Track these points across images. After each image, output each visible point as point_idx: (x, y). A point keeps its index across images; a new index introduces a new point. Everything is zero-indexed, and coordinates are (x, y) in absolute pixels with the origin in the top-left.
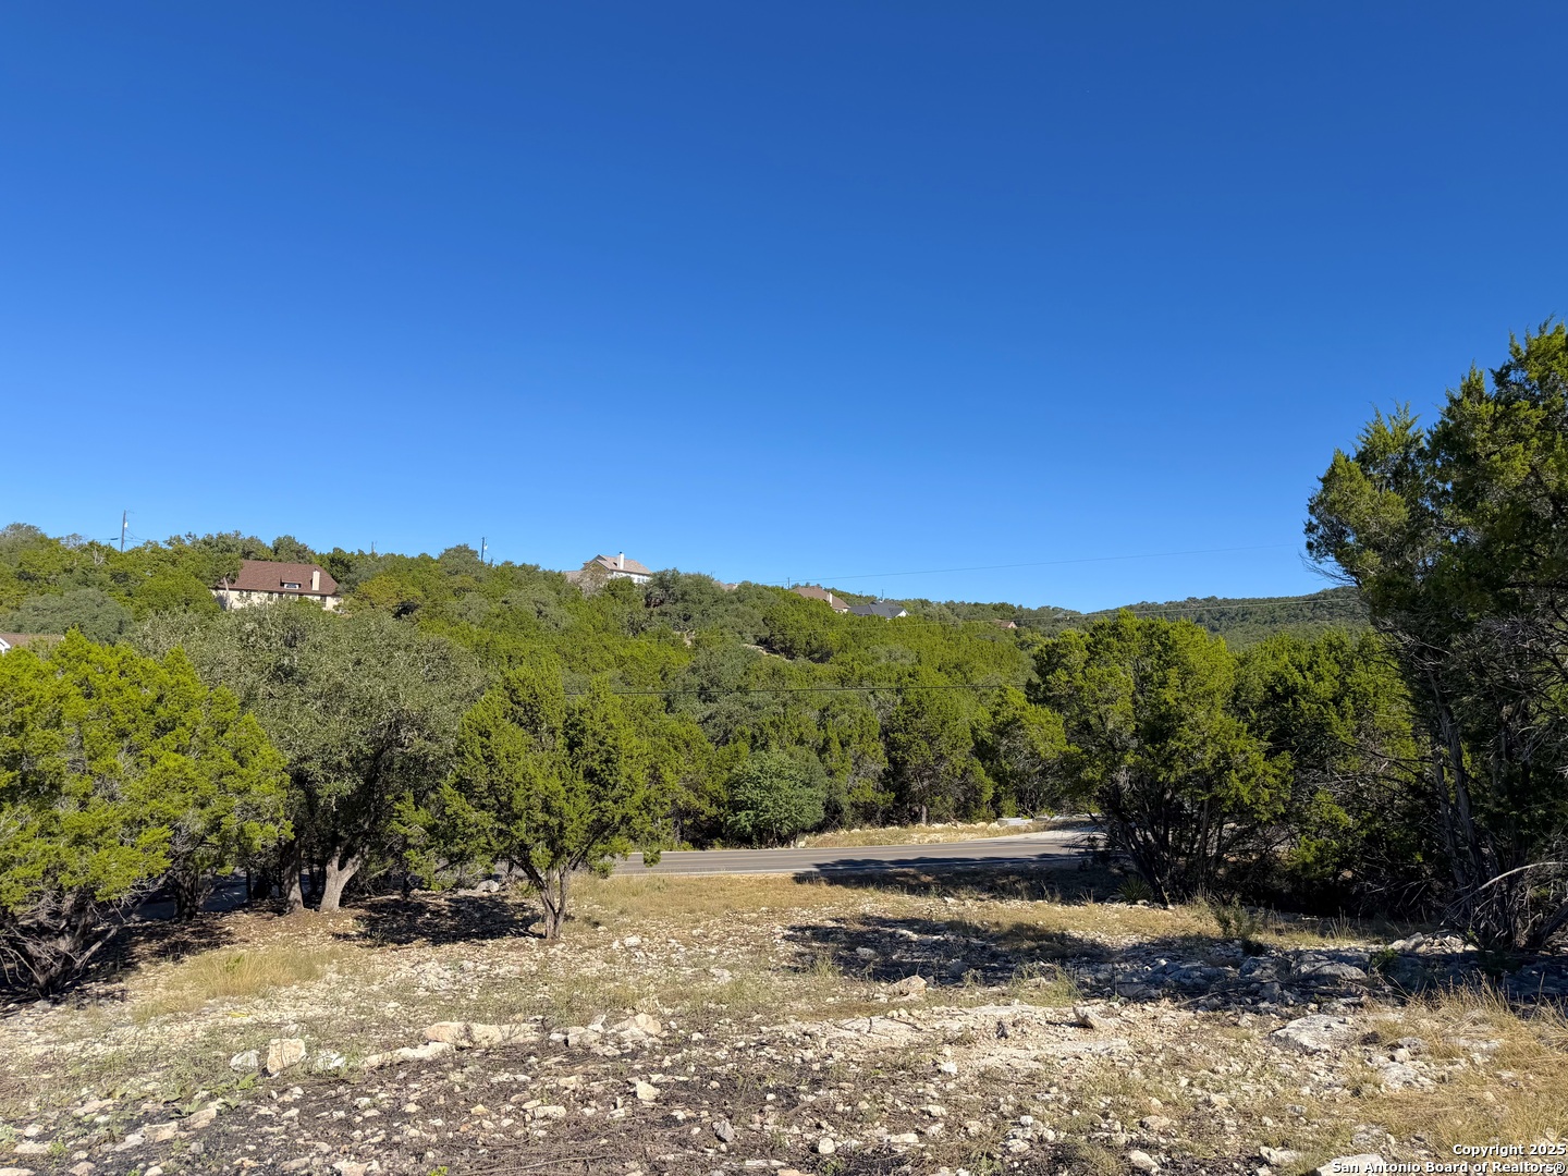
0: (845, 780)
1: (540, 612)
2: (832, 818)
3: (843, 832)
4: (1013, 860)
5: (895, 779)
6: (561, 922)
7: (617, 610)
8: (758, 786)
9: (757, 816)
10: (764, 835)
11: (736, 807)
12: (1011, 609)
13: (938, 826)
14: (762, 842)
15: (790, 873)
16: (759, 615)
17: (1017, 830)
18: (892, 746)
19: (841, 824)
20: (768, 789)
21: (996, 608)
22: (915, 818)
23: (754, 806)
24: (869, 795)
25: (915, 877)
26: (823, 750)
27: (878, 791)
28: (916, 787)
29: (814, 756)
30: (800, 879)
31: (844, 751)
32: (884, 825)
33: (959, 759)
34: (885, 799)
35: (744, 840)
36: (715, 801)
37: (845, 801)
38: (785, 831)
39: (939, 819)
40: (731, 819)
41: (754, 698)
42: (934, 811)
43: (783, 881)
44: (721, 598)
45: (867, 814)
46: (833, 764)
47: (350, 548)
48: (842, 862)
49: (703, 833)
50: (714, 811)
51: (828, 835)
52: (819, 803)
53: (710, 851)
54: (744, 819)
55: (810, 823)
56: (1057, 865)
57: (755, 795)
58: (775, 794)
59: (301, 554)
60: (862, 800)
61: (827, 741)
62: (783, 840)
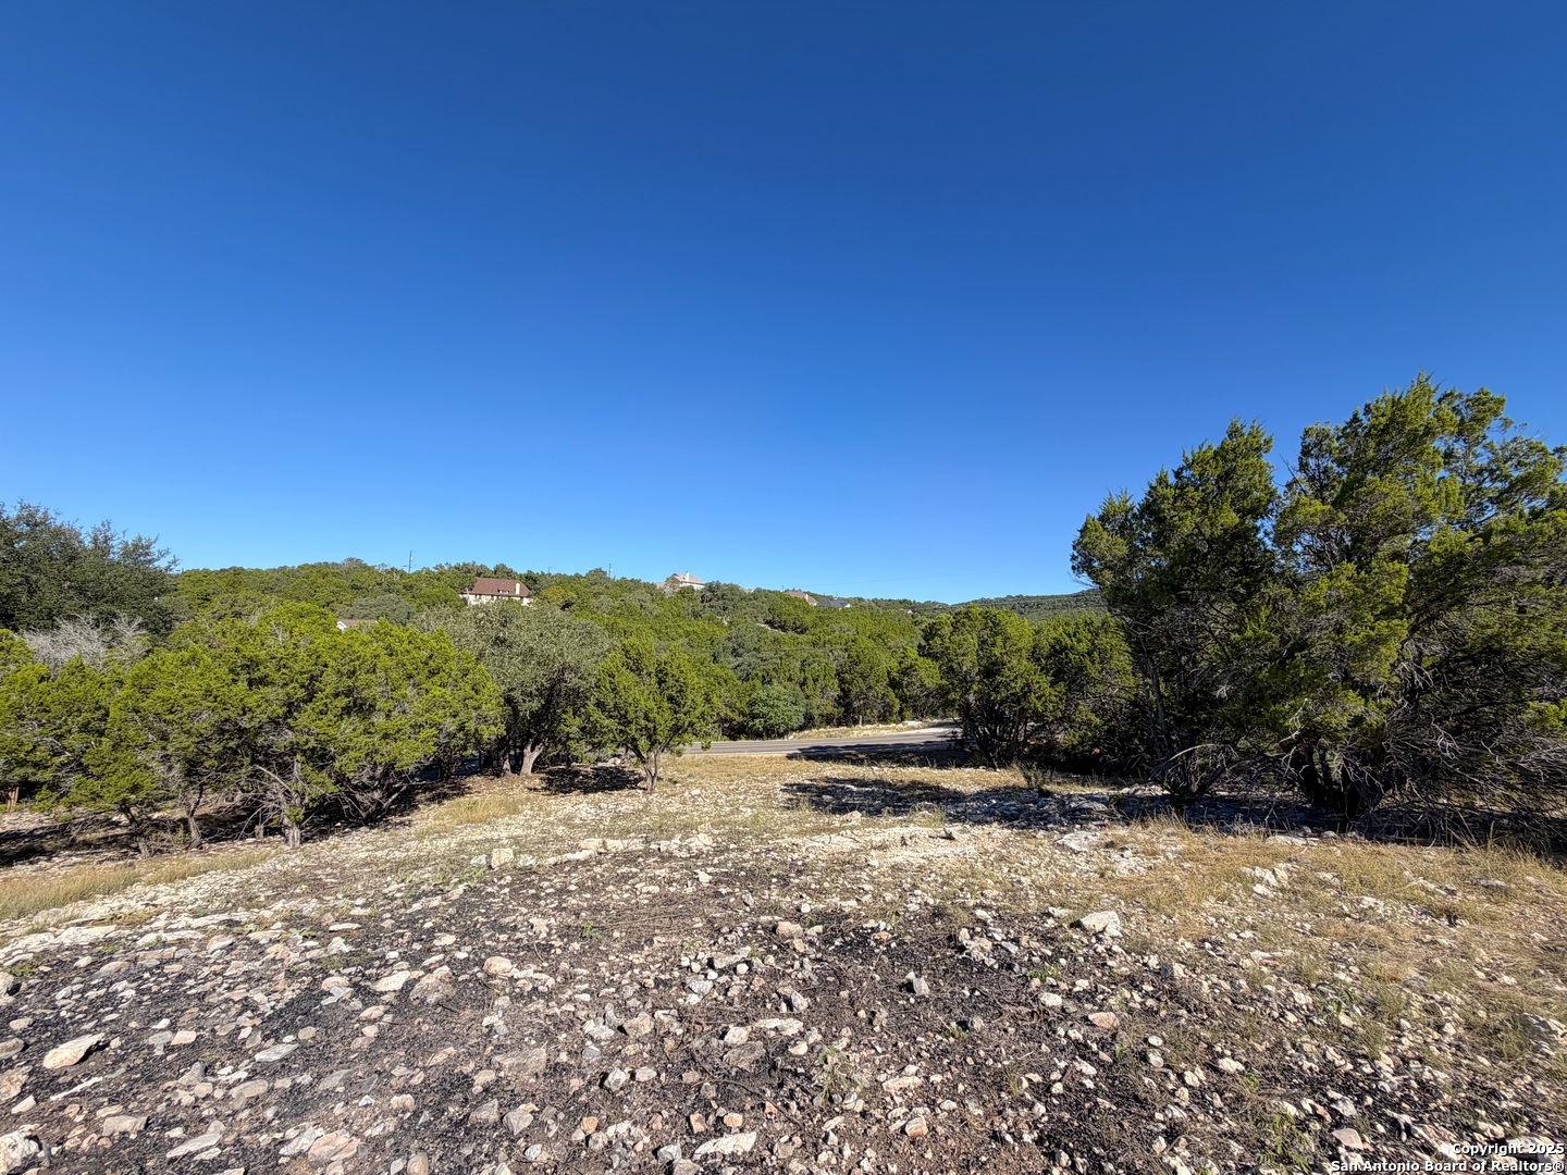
0: (816, 701)
1: (641, 606)
2: (809, 723)
3: (814, 730)
4: (910, 745)
5: (844, 701)
6: (655, 781)
7: (685, 605)
8: (766, 705)
9: (765, 722)
10: (770, 732)
11: (754, 717)
12: (909, 602)
13: (868, 726)
14: (769, 736)
15: (784, 754)
16: (766, 607)
17: (913, 728)
18: (842, 681)
19: (814, 726)
20: (772, 706)
21: (900, 602)
22: (856, 722)
23: (764, 716)
24: (830, 709)
25: (855, 755)
26: (803, 684)
27: (834, 707)
28: (856, 704)
29: (798, 687)
30: (790, 757)
31: (815, 685)
32: (838, 726)
33: (880, 689)
34: (838, 712)
35: (759, 735)
36: (742, 713)
37: (815, 712)
38: (782, 730)
39: (869, 722)
40: (751, 724)
41: (763, 655)
42: (866, 718)
43: (781, 758)
44: (744, 598)
45: (828, 720)
46: (808, 692)
47: (536, 571)
48: (814, 748)
49: (735, 732)
50: (741, 719)
51: (806, 732)
52: (801, 714)
53: (739, 741)
54: (758, 724)
55: (796, 726)
56: (935, 747)
57: (765, 710)
58: (776, 710)
59: (509, 574)
60: (825, 712)
61: (805, 679)
62: (781, 736)
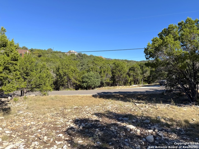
0: (104, 78)
1: (60, 57)
5: (113, 78)
7: (72, 57)
11: (83, 82)
12: (127, 60)
13: (121, 86)
14: (89, 89)
15: (92, 95)
16: (93, 59)
18: (113, 73)
19: (103, 86)
20: (90, 79)
22: (116, 85)
23: (86, 82)
26: (100, 73)
27: (110, 80)
31: (104, 73)
32: (111, 86)
33: (124, 75)
34: (111, 82)
35: (86, 88)
37: (104, 82)
40: (82, 85)
45: (108, 84)
50: (79, 83)
51: (101, 88)
52: (99, 82)
53: (78, 90)
60: (107, 82)
